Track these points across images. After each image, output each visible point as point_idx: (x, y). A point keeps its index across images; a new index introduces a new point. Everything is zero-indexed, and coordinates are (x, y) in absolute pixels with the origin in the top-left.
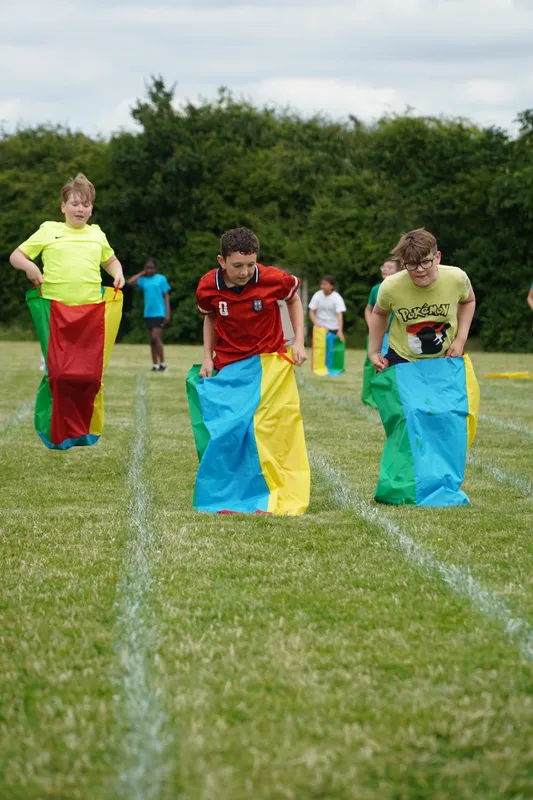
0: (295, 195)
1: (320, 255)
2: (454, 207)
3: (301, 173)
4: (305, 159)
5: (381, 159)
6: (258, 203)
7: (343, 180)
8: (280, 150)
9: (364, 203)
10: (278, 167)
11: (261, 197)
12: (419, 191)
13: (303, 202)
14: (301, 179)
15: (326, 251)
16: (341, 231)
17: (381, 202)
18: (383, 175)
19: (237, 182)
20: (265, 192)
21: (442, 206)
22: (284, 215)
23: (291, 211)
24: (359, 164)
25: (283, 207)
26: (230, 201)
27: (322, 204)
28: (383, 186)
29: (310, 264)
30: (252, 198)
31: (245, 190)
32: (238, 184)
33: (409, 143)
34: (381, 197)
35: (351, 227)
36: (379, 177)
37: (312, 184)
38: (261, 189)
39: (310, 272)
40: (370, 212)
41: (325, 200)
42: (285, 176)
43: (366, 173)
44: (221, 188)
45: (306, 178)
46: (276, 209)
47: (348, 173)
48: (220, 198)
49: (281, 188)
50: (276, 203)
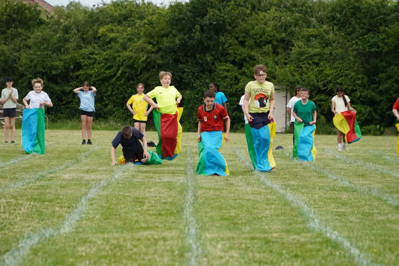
0: (282, 40)
1: (297, 77)
2: (378, 47)
3: (286, 27)
4: (287, 18)
5: (334, 18)
6: (259, 45)
7: (312, 31)
8: (273, 12)
10: (271, 23)
11: (261, 42)
13: (286, 44)
14: (286, 30)
15: (301, 74)
16: (310, 62)
17: (334, 45)
18: (335, 27)
19: (247, 32)
20: (263, 38)
21: (371, 46)
22: (276, 53)
23: (280, 50)
24: (321, 21)
25: (275, 48)
26: (242, 43)
27: (299, 45)
28: (336, 35)
29: (291, 83)
30: (255, 42)
31: (252, 37)
33: (352, 8)
34: (334, 42)
35: (316, 60)
36: (333, 29)
37: (292, 34)
38: (261, 37)
40: (327, 51)
41: (300, 43)
42: (276, 29)
43: (325, 27)
44: (237, 36)
45: (289, 30)
46: (271, 49)
47: (314, 27)
48: (236, 42)
49: (274, 36)
50: (271, 45)
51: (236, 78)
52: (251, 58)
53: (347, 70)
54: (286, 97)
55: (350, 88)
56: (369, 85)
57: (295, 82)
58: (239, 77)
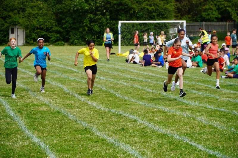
0: (21, 8)
2: (62, 10)
6: (12, 11)
7: (33, 4)
9: (39, 10)
11: (13, 9)
12: (52, 6)
13: (24, 10)
14: (22, 4)
15: (30, 22)
16: (34, 17)
17: (43, 9)
18: (43, 2)
19: (7, 5)
21: (59, 10)
22: (19, 13)
23: (21, 12)
25: (18, 11)
26: (5, 10)
27: (29, 10)
28: (43, 5)
29: (26, 25)
30: (10, 9)
31: (9, 7)
32: (7, 6)
34: (43, 8)
35: (36, 16)
37: (25, 6)
38: (13, 7)
39: (26, 27)
40: (41, 12)
42: (18, 4)
43: (39, 2)
44: (3, 7)
45: (24, 4)
46: (17, 12)
47: (35, 2)
48: (3, 9)
49: (18, 7)
50: (16, 10)
51: (3, 24)
52: (10, 16)
53: (49, 19)
54: (24, 31)
55: (50, 26)
56: (58, 26)
57: (28, 25)
58: (4, 23)
